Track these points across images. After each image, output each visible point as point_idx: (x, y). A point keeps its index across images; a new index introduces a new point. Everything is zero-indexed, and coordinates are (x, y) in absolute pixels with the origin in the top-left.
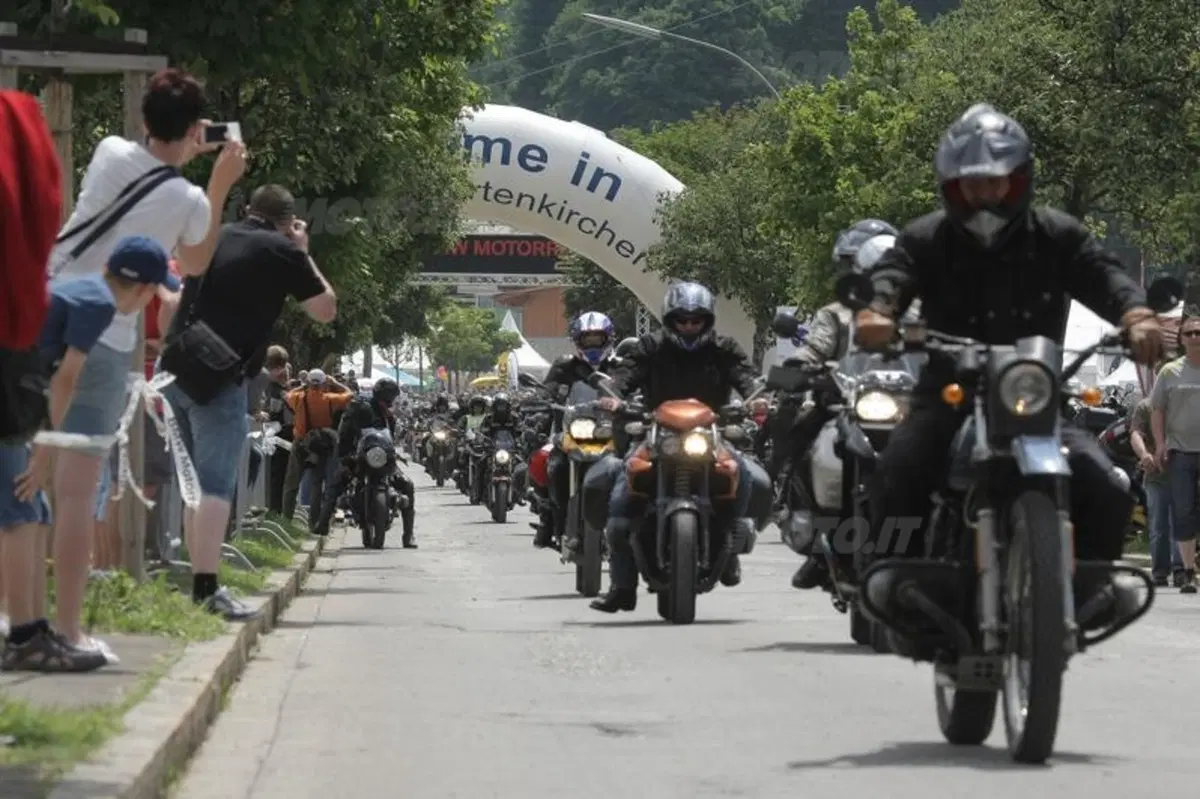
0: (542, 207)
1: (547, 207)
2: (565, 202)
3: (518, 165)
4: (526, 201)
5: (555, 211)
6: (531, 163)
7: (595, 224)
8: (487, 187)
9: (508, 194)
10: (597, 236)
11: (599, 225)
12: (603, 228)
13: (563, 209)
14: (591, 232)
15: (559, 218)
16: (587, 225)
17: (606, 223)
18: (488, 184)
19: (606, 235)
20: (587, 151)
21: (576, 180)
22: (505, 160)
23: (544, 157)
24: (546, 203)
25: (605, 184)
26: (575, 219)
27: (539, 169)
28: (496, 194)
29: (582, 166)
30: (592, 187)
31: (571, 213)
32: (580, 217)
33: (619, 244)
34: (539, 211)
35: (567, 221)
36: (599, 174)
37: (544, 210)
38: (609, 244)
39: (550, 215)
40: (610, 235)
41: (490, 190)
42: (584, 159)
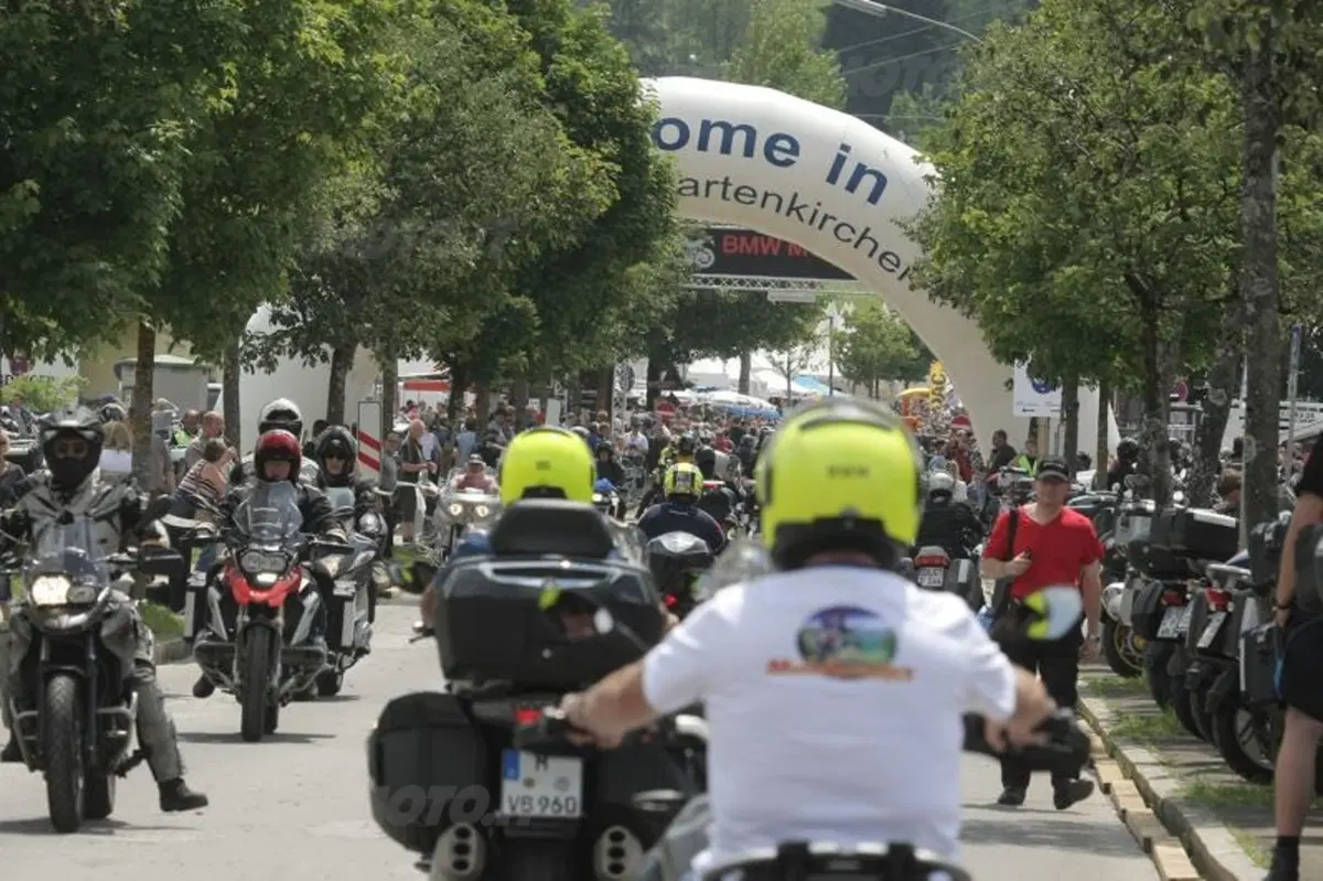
0: (791, 208)
1: (797, 209)
2: (819, 204)
3: (764, 158)
4: (772, 201)
5: (806, 214)
6: (779, 156)
7: (853, 231)
8: (726, 183)
9: (751, 193)
10: (856, 246)
11: (859, 234)
12: (863, 237)
13: (816, 212)
14: (849, 240)
15: (811, 222)
16: (845, 232)
17: (867, 230)
18: (727, 179)
19: (867, 245)
20: (847, 143)
21: (832, 178)
22: (749, 152)
23: (795, 149)
24: (797, 205)
25: (868, 182)
26: (830, 224)
27: (788, 163)
28: (737, 193)
29: (840, 161)
30: (851, 187)
31: (826, 218)
32: (836, 223)
33: (883, 256)
34: (788, 214)
35: (821, 227)
36: (861, 171)
37: (794, 213)
38: (871, 255)
39: (801, 219)
40: (872, 245)
41: (729, 188)
42: (844, 153)
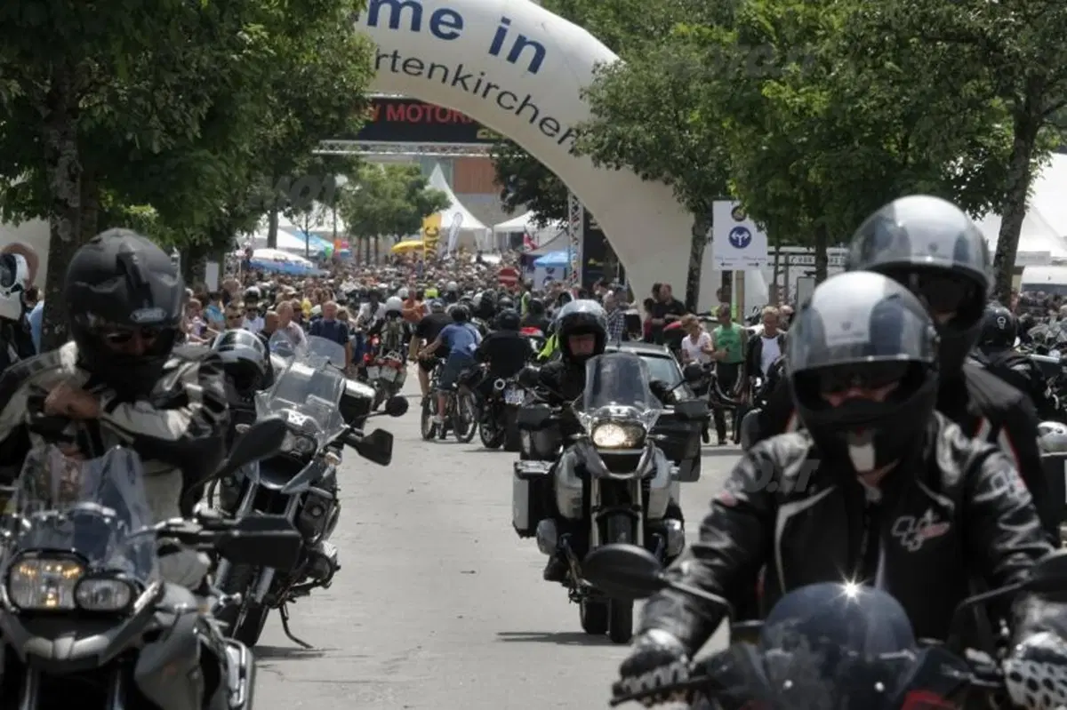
0: (456, 79)
1: (462, 80)
2: (482, 74)
3: (430, 31)
4: (439, 73)
5: (471, 83)
6: (444, 29)
7: (515, 99)
8: (395, 56)
9: (418, 64)
10: (518, 112)
11: (521, 100)
12: (525, 104)
13: (480, 81)
14: (511, 108)
15: (475, 91)
16: (507, 100)
17: (528, 97)
18: (396, 53)
19: (528, 112)
20: (507, 17)
21: (495, 49)
22: (416, 26)
23: (459, 23)
24: (461, 75)
25: (528, 53)
26: (493, 93)
27: (452, 36)
28: (405, 65)
29: (501, 33)
30: (513, 57)
31: (489, 86)
32: (499, 91)
33: (543, 121)
34: (454, 83)
35: (485, 95)
36: (521, 42)
37: (459, 82)
38: (532, 120)
39: (466, 88)
40: (533, 111)
41: (398, 60)
42: (504, 26)
